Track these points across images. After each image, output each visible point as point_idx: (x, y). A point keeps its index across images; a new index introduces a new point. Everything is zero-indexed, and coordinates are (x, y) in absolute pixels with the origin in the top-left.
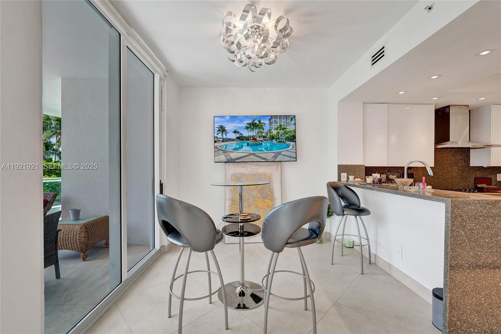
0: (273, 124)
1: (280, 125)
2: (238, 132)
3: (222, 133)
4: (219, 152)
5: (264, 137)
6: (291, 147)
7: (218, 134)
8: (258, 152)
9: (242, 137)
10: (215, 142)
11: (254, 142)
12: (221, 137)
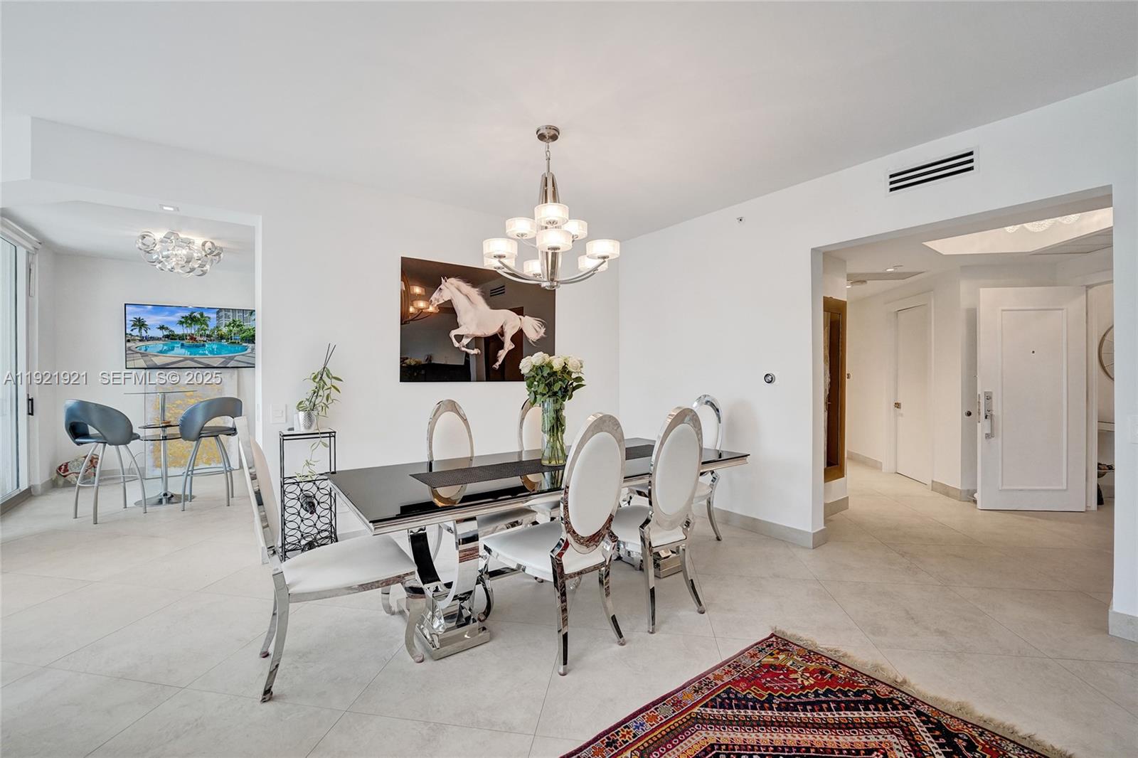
0: (223, 319)
1: (234, 321)
2: (167, 328)
3: (140, 328)
4: (135, 355)
5: (208, 336)
6: (249, 350)
7: (132, 330)
8: (198, 356)
9: (173, 335)
10: (129, 341)
11: (192, 342)
12: (139, 334)
